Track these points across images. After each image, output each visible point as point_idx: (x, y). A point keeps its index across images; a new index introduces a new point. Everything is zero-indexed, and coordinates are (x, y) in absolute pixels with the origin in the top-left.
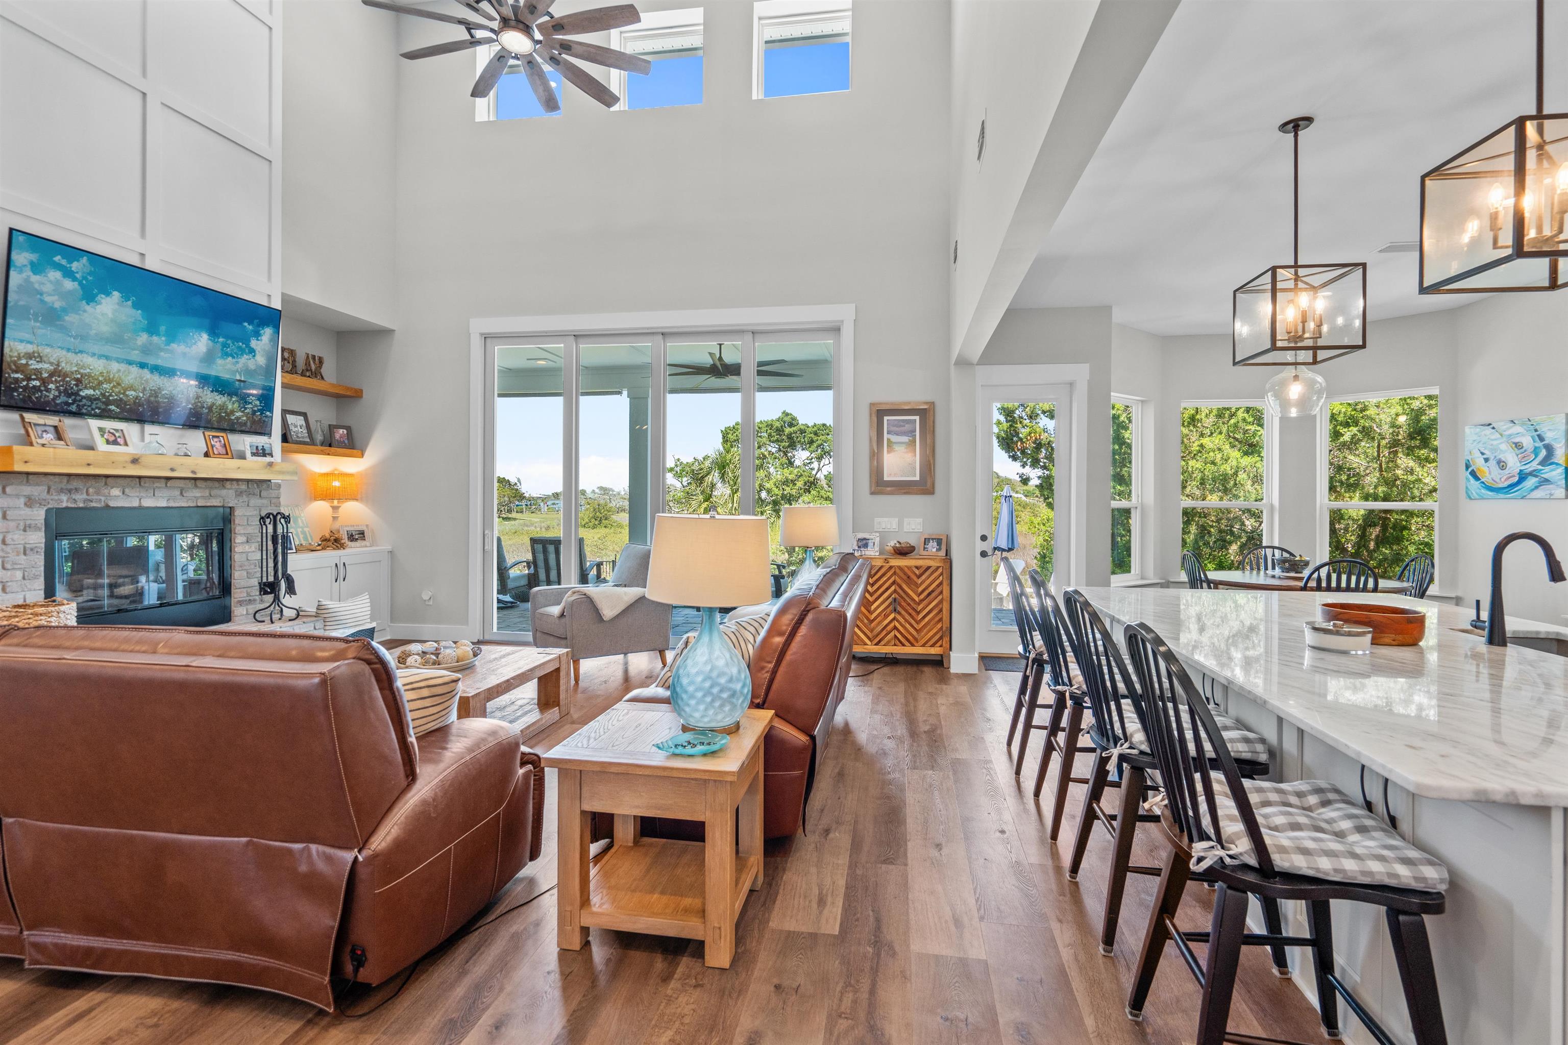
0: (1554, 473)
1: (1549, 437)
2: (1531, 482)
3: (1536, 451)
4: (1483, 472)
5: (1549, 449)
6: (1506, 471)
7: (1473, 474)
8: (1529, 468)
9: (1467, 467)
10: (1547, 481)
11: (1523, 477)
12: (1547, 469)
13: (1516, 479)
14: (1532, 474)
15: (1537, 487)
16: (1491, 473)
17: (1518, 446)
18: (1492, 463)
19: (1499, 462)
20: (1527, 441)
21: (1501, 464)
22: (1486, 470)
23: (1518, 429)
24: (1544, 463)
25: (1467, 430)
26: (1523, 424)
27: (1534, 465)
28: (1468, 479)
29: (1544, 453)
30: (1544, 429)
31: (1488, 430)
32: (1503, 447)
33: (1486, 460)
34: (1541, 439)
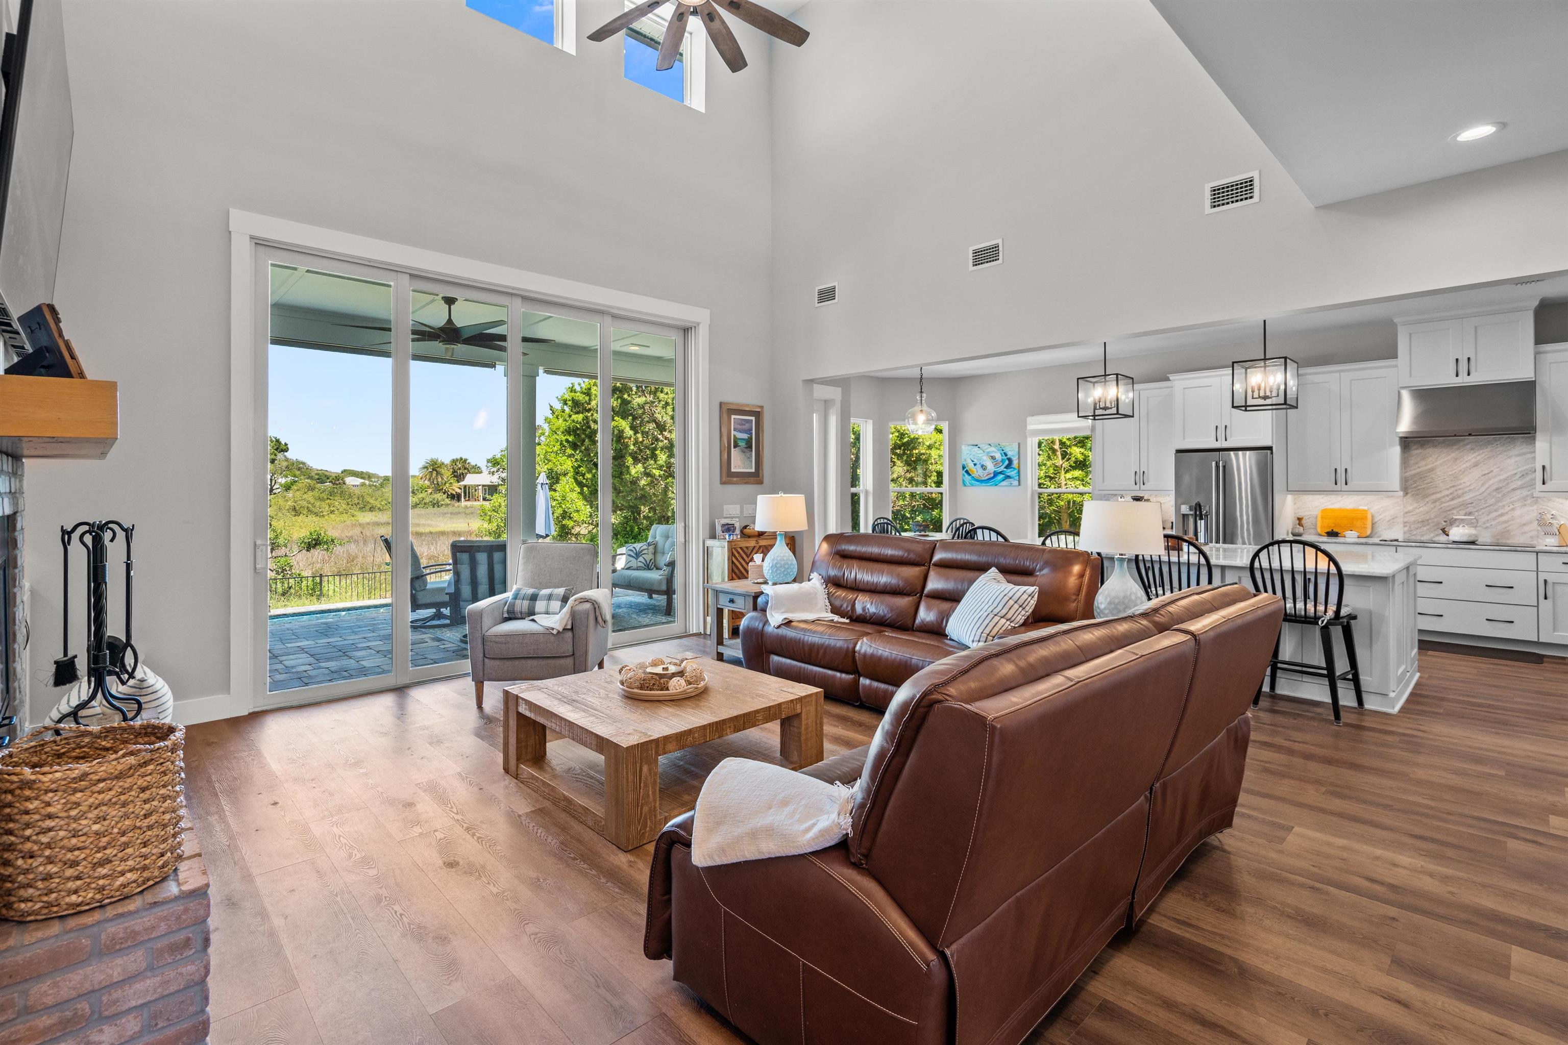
0: (1012, 473)
1: (1010, 454)
2: (1001, 477)
3: (1003, 461)
4: (973, 471)
5: (1010, 460)
6: (987, 471)
7: (967, 472)
8: (999, 470)
9: (964, 468)
10: (1008, 477)
11: (996, 474)
12: (1009, 470)
13: (992, 475)
14: (1001, 473)
15: (1004, 480)
16: (977, 472)
17: (993, 458)
18: (979, 466)
19: (982, 466)
20: (998, 456)
21: (984, 467)
22: (975, 470)
23: (993, 449)
24: (1007, 467)
25: (963, 447)
26: (996, 446)
27: (1002, 468)
28: (964, 475)
29: (1007, 462)
30: (1007, 450)
31: (976, 449)
32: (985, 458)
33: (975, 465)
34: (1006, 455)
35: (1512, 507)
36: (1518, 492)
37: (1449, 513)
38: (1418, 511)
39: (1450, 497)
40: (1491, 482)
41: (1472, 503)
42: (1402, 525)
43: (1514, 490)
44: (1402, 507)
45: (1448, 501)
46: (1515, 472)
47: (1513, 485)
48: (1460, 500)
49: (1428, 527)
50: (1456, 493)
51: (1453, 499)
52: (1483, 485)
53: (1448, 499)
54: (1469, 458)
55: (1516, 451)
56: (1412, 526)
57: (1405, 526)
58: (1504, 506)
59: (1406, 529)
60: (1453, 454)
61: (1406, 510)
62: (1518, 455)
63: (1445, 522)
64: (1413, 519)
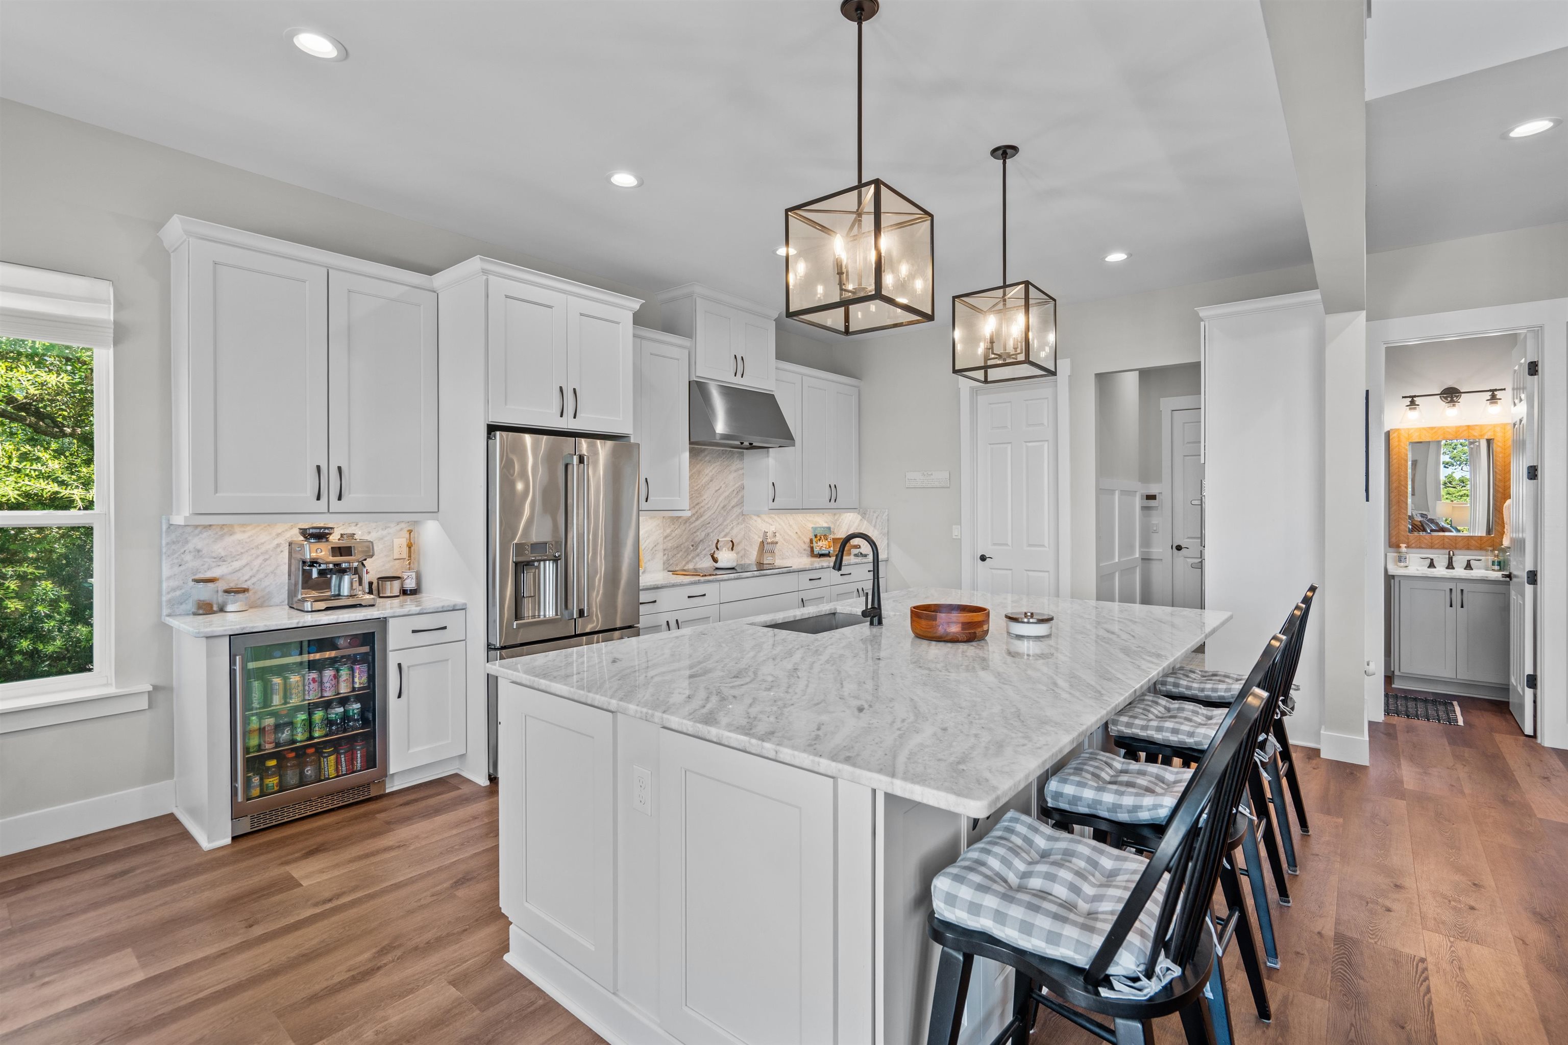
35: (732, 525)
36: (735, 509)
37: (695, 535)
38: (674, 535)
39: (696, 516)
40: (721, 499)
41: (709, 523)
42: (661, 554)
43: (733, 507)
44: (662, 530)
45: (694, 522)
46: (733, 488)
47: (733, 503)
48: (702, 519)
49: (681, 554)
50: (699, 512)
51: (697, 519)
52: (716, 502)
53: (694, 519)
54: (708, 472)
55: (733, 468)
56: (670, 554)
57: (664, 555)
58: (727, 525)
59: (665, 557)
60: (698, 466)
61: (665, 534)
62: (735, 471)
63: (692, 546)
64: (670, 545)
